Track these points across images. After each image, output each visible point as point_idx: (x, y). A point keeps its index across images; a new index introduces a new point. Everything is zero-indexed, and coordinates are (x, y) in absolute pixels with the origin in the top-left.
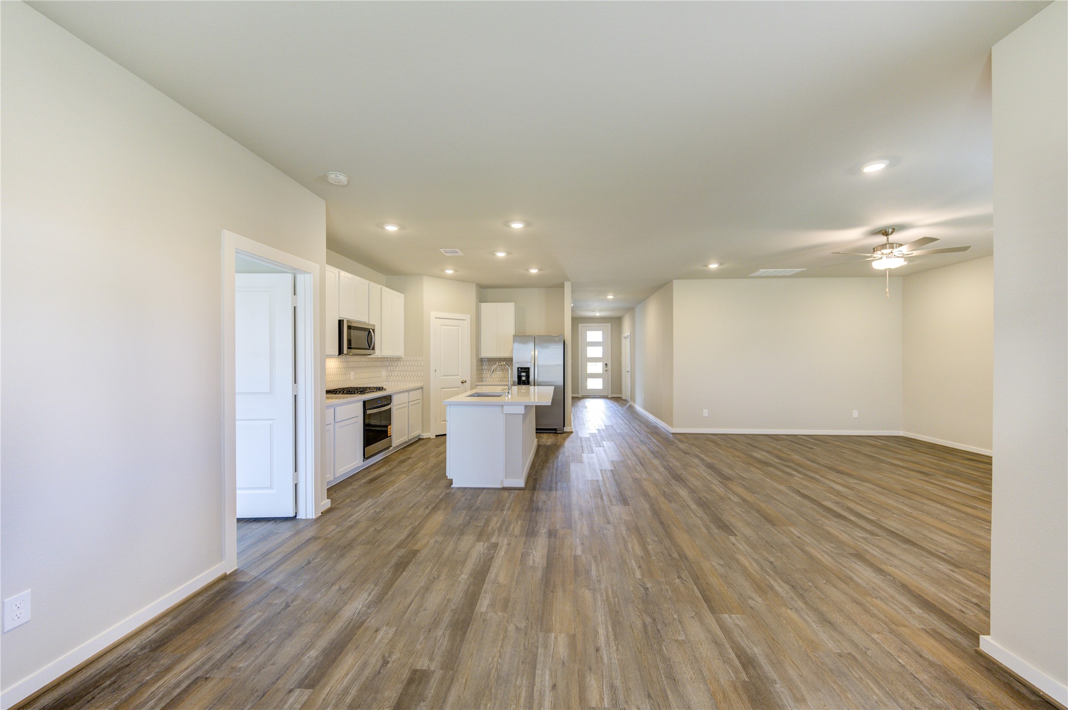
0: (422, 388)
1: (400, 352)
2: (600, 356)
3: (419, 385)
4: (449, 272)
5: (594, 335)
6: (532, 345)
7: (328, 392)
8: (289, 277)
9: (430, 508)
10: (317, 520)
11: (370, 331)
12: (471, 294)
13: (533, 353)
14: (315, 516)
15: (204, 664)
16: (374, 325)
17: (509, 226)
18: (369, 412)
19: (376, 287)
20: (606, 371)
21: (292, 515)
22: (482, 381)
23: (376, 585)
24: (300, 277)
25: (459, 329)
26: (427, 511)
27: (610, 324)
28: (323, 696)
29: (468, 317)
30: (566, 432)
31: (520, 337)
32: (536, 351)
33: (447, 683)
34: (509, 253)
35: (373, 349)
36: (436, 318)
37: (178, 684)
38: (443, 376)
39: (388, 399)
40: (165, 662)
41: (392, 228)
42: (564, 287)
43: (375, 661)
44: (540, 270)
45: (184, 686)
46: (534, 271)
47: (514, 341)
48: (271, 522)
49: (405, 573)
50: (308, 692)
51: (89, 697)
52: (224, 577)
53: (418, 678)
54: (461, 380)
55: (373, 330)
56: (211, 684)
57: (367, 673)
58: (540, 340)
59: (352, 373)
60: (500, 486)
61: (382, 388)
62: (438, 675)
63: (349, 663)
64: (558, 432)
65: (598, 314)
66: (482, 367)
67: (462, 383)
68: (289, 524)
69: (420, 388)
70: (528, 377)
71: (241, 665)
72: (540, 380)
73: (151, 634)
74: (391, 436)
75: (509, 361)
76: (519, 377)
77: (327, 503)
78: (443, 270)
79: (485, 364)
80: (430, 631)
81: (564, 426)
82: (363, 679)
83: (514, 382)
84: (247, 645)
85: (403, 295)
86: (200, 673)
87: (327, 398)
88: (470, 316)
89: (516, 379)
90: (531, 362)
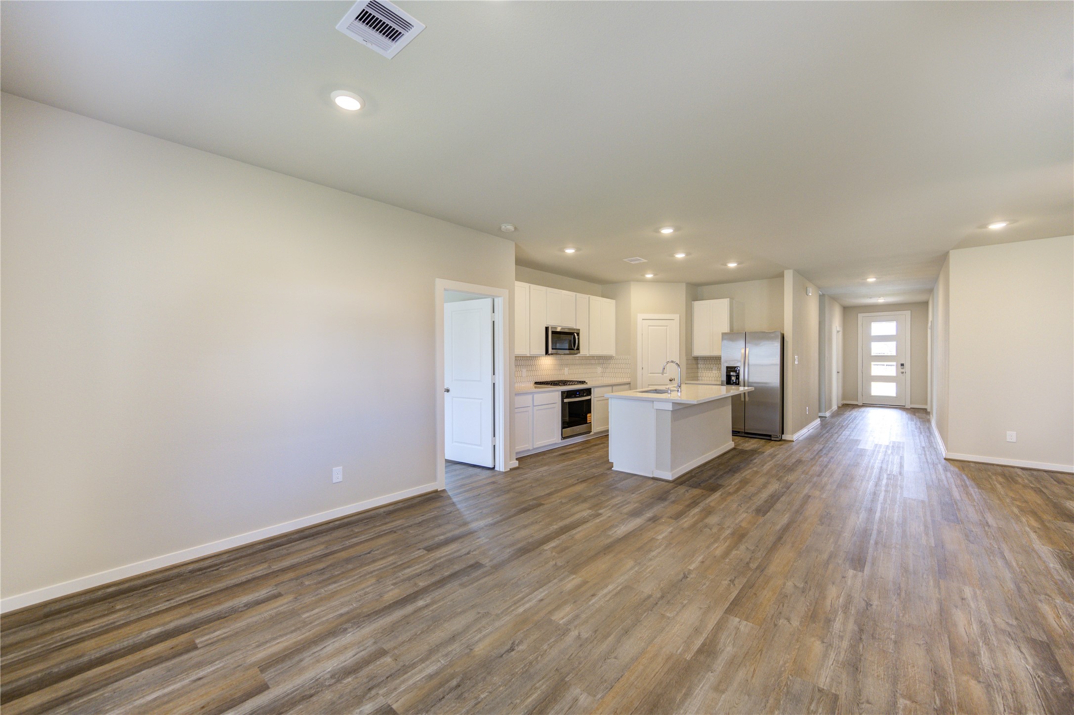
0: (630, 383)
1: (611, 351)
2: (894, 353)
3: (627, 381)
4: (649, 276)
5: (883, 327)
6: (742, 343)
7: (536, 383)
8: (489, 301)
9: (580, 481)
10: (505, 472)
11: (574, 335)
12: (681, 293)
13: (743, 351)
14: (505, 470)
15: (399, 526)
16: (579, 330)
17: (659, 232)
18: (566, 400)
19: (582, 298)
20: (903, 373)
21: (491, 466)
22: (698, 380)
23: (500, 516)
24: (496, 300)
25: (667, 328)
26: (576, 482)
27: (909, 312)
28: (429, 556)
29: (676, 317)
30: (785, 440)
31: (731, 335)
32: (747, 350)
33: (486, 574)
34: (688, 254)
35: (578, 349)
36: (643, 319)
37: (384, 531)
38: (650, 373)
39: (588, 391)
40: (387, 520)
41: (570, 251)
42: (784, 277)
43: (464, 551)
44: (739, 263)
45: (386, 532)
46: (732, 265)
47: (723, 339)
48: (480, 469)
49: (522, 515)
50: (425, 552)
51: (356, 524)
52: (436, 491)
53: (477, 566)
54: (669, 378)
55: (578, 334)
56: (395, 535)
57: (455, 555)
58: (749, 337)
59: (566, 369)
60: (651, 476)
61: (585, 382)
62: (485, 569)
63: (453, 547)
64: (772, 439)
65: (881, 301)
66: (698, 366)
67: (670, 380)
68: (488, 472)
69: (628, 384)
70: (738, 377)
71: (411, 532)
72: (751, 380)
73: (391, 508)
74: (591, 423)
75: (717, 359)
76: (729, 377)
77: (516, 464)
78: (643, 275)
79: (700, 363)
80: (504, 548)
81: (783, 433)
82: (449, 557)
83: (722, 381)
84: (420, 524)
85: (613, 302)
86: (394, 529)
87: (536, 387)
88: (679, 315)
89: (724, 378)
90: (740, 361)
